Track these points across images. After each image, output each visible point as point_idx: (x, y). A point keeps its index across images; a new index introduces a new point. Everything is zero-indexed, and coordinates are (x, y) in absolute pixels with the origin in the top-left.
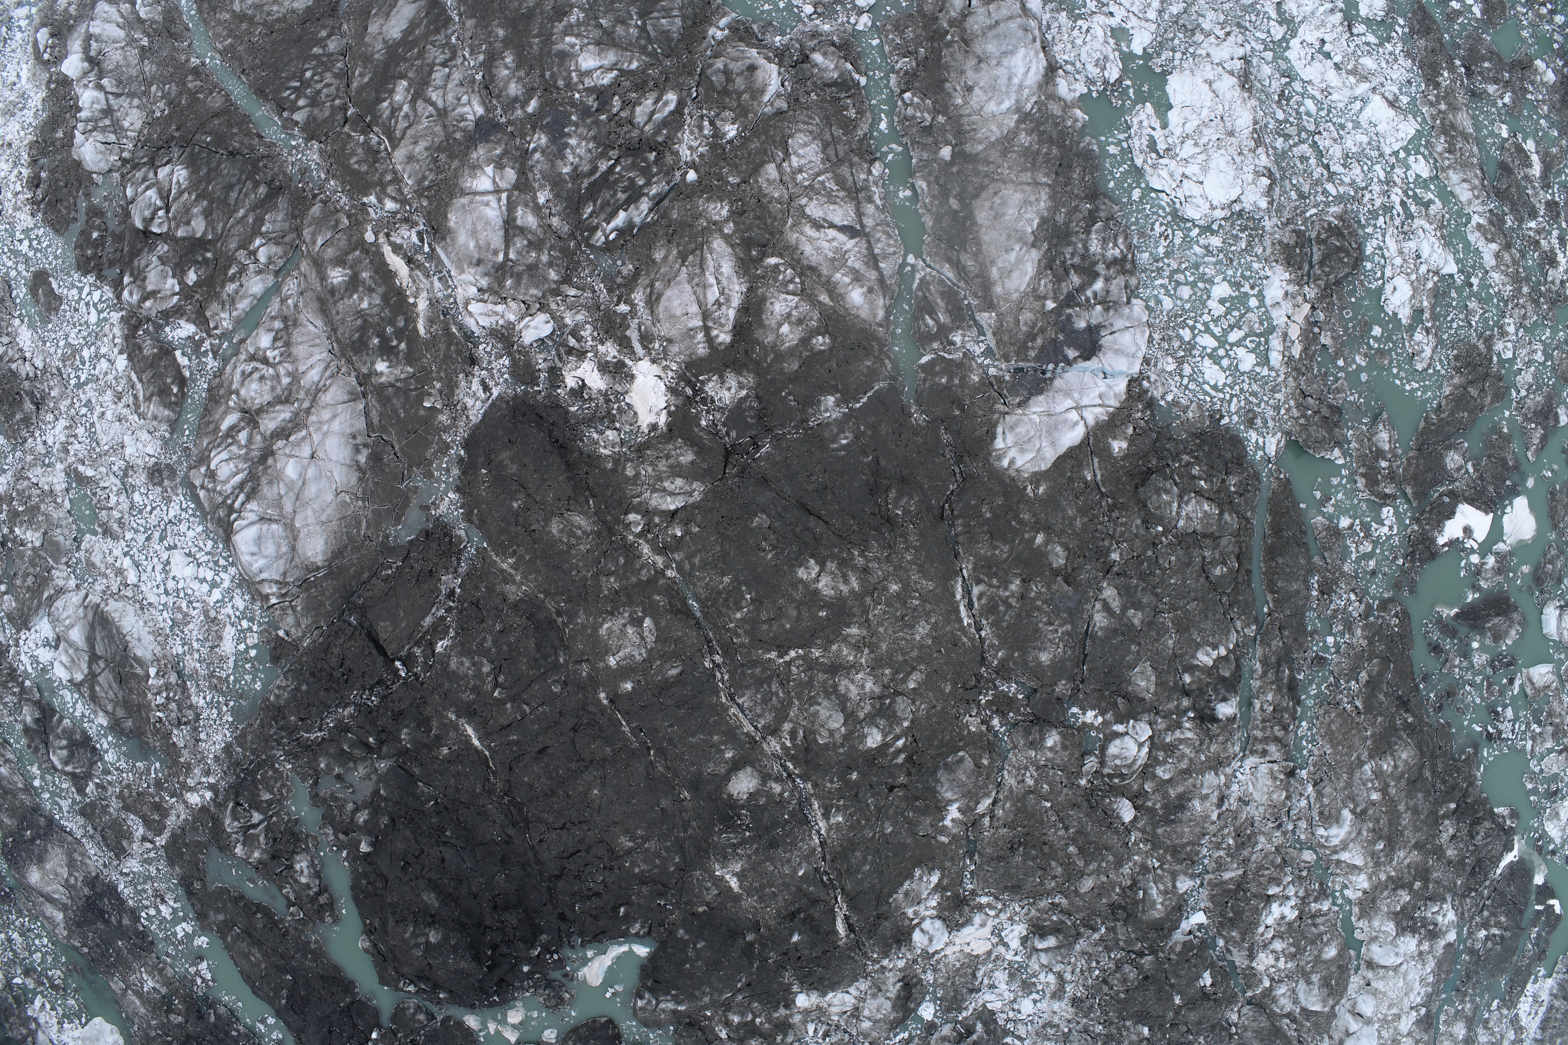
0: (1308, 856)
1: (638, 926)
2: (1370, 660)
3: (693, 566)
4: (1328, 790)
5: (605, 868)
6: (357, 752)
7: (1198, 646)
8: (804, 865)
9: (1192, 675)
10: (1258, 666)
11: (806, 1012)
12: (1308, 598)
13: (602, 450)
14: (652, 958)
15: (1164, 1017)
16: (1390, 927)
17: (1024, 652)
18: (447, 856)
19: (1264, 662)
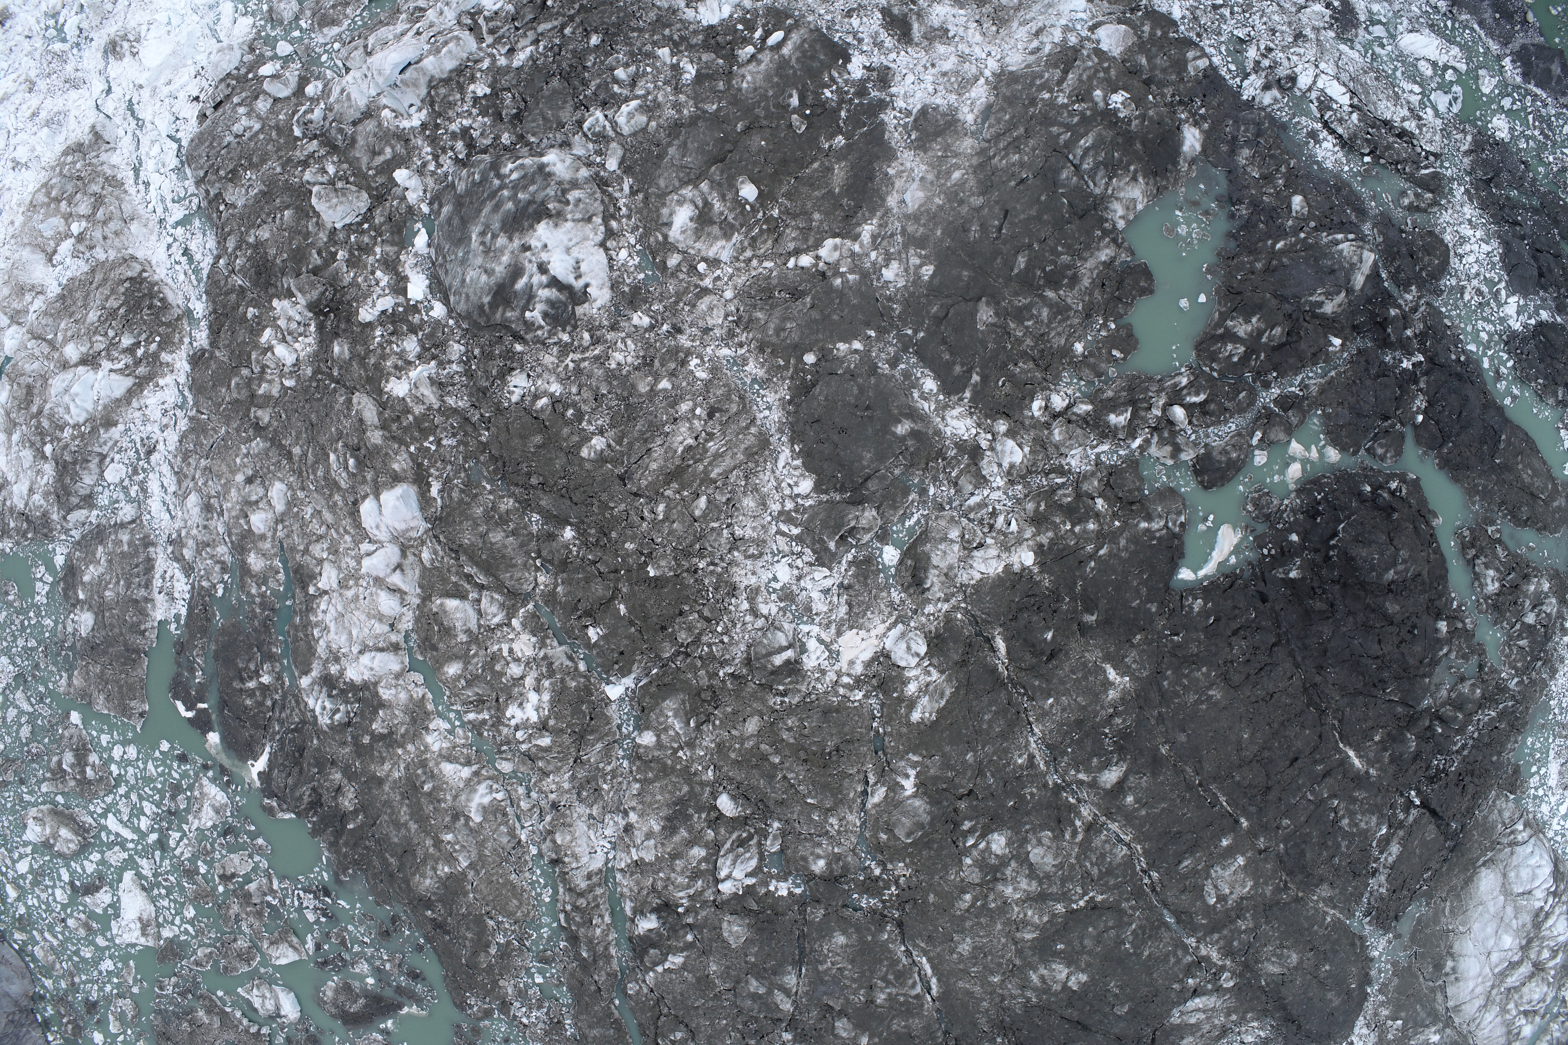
0: (506, 767)
1: (1196, 609)
2: (490, 966)
3: (1175, 954)
4: (505, 840)
5: (1232, 662)
6: (1447, 711)
7: (684, 967)
8: (1046, 707)
9: (686, 943)
10: (613, 951)
11: (1019, 541)
12: (575, 1017)
13: (1255, 1024)
14: (1174, 567)
15: (631, 584)
16: (385, 694)
17: (862, 940)
18: (1376, 646)
19: (608, 957)
